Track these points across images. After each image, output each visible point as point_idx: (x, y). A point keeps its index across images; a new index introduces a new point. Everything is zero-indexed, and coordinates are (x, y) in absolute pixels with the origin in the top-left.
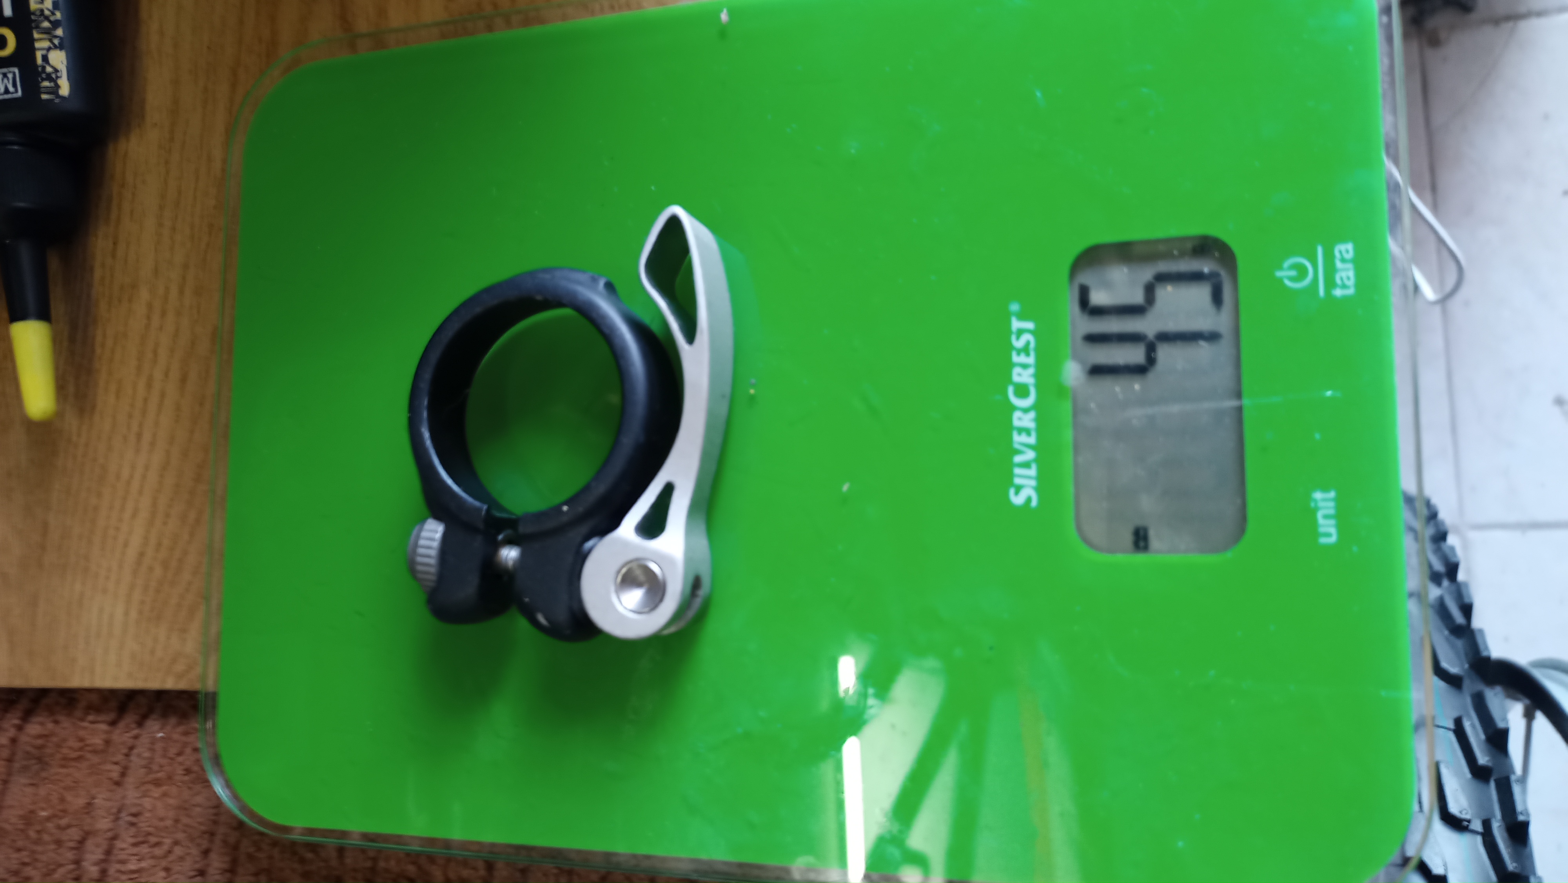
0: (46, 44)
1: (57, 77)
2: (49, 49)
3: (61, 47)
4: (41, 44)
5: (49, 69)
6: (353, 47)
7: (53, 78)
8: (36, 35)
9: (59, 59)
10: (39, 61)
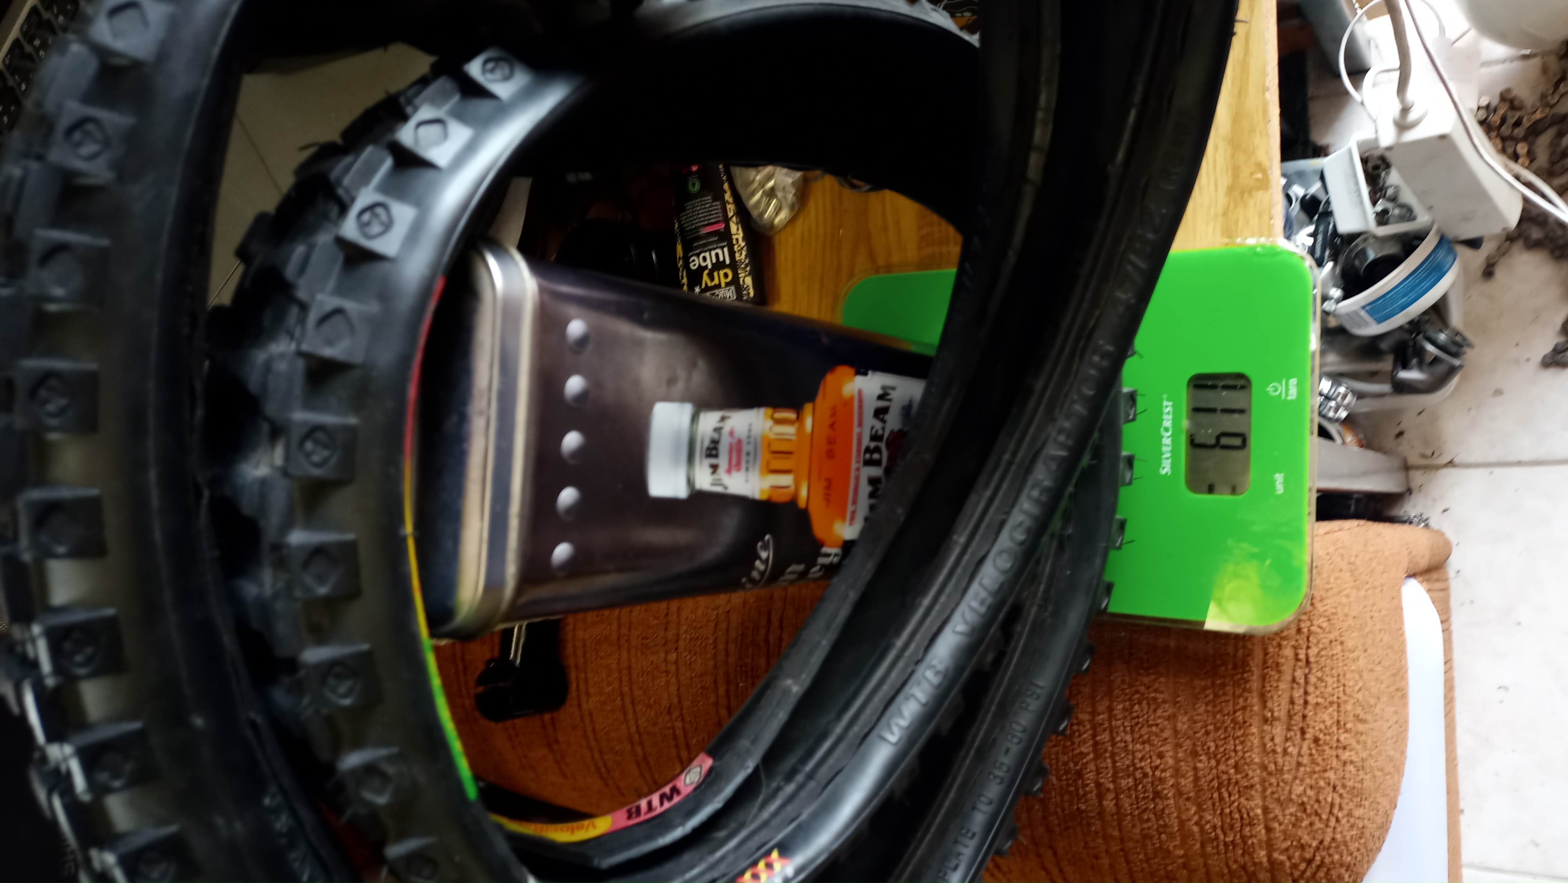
0: (743, 275)
1: (749, 289)
2: (745, 277)
3: (749, 274)
4: (742, 275)
5: (745, 286)
6: (877, 271)
7: (747, 288)
8: (739, 272)
9: (749, 281)
10: (741, 282)
